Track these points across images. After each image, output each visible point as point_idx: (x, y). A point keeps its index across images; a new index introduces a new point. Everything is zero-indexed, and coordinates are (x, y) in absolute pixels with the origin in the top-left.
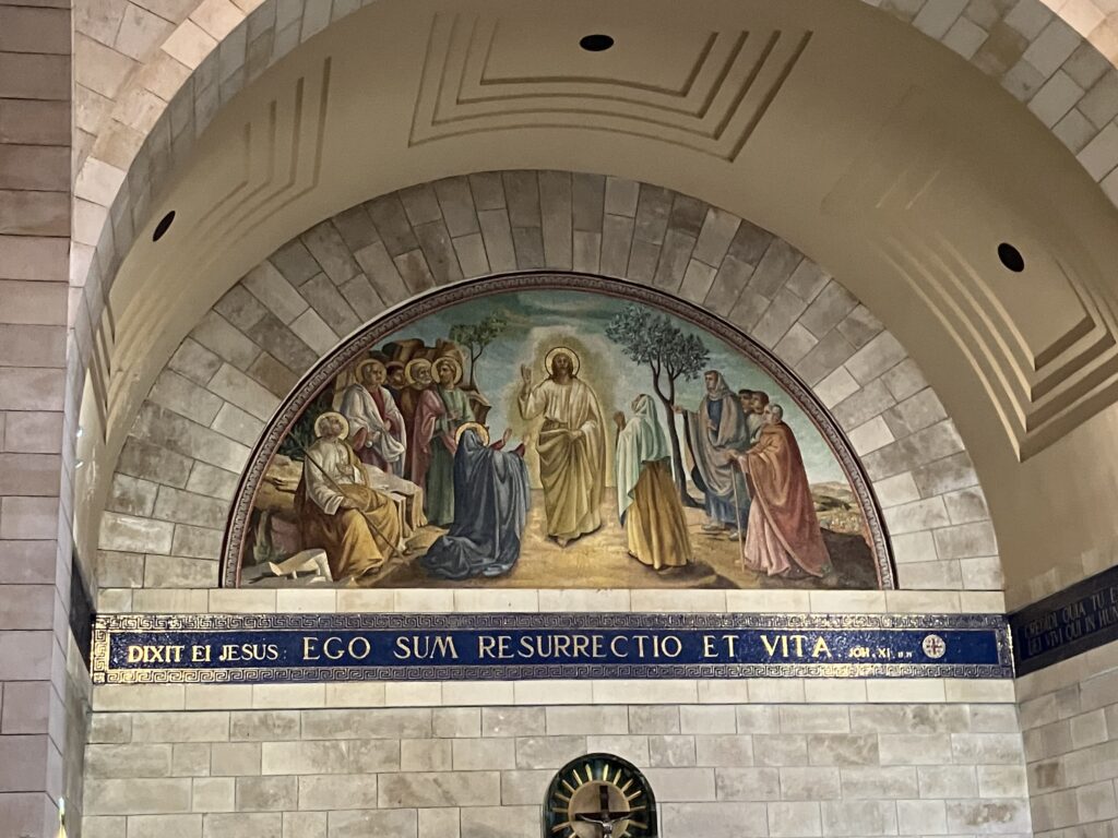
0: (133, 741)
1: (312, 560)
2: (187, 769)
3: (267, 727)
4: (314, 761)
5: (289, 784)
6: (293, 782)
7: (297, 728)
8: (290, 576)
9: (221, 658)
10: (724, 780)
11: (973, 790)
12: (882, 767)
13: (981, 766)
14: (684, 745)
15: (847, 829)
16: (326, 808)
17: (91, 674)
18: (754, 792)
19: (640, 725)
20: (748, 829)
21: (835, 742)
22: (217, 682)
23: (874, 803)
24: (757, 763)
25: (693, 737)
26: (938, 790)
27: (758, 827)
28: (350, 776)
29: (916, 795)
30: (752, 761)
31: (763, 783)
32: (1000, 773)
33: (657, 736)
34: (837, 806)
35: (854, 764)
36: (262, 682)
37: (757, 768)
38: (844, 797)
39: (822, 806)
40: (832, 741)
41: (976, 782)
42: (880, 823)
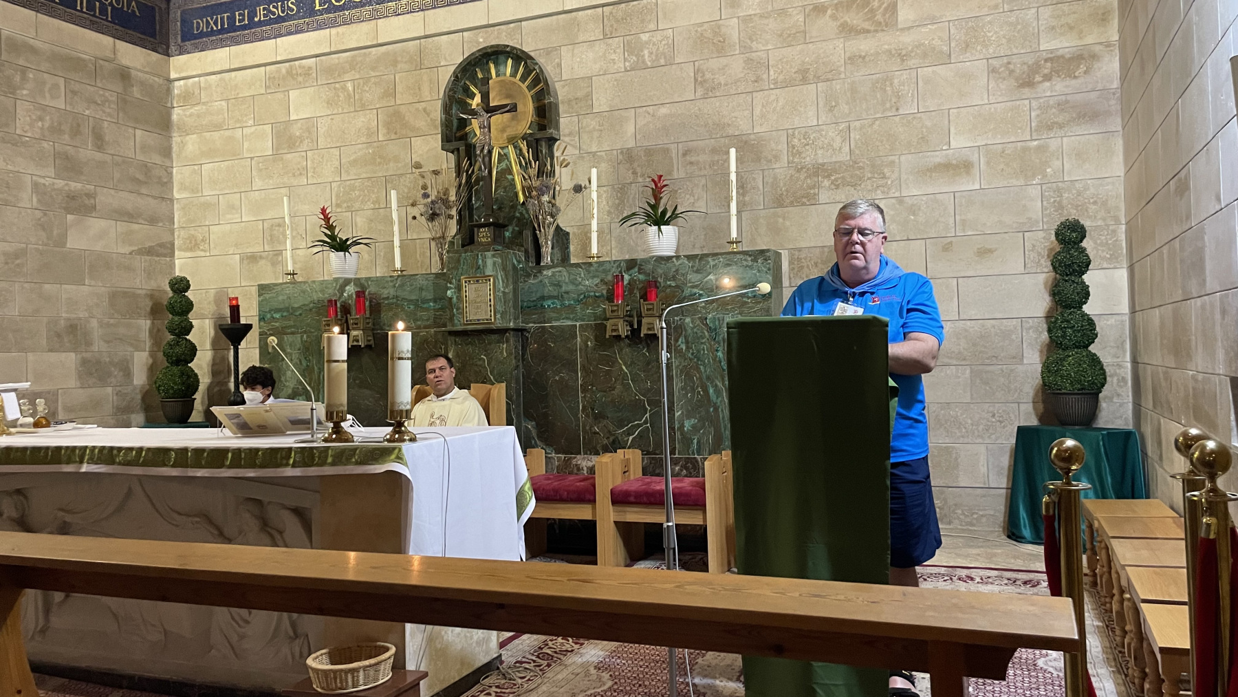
0: (202, 101)
2: (238, 121)
3: (292, 76)
4: (328, 103)
5: (310, 125)
6: (313, 124)
7: (314, 75)
9: (256, 19)
10: (704, 75)
11: (1030, 42)
12: (902, 29)
13: (1046, 7)
14: (661, 42)
15: (850, 113)
16: (338, 145)
17: (168, 47)
18: (739, 84)
19: (615, 26)
20: (729, 125)
21: (840, 9)
22: (252, 42)
23: (888, 77)
24: (742, 49)
25: (670, 30)
26: (979, 48)
27: (741, 123)
28: (356, 113)
29: (946, 59)
30: (737, 47)
31: (749, 71)
32: (1074, 13)
33: (632, 37)
34: (838, 87)
35: (864, 33)
36: (285, 36)
37: (742, 56)
38: (848, 74)
39: (819, 89)
40: (837, 10)
41: (1036, 31)
42: (894, 100)
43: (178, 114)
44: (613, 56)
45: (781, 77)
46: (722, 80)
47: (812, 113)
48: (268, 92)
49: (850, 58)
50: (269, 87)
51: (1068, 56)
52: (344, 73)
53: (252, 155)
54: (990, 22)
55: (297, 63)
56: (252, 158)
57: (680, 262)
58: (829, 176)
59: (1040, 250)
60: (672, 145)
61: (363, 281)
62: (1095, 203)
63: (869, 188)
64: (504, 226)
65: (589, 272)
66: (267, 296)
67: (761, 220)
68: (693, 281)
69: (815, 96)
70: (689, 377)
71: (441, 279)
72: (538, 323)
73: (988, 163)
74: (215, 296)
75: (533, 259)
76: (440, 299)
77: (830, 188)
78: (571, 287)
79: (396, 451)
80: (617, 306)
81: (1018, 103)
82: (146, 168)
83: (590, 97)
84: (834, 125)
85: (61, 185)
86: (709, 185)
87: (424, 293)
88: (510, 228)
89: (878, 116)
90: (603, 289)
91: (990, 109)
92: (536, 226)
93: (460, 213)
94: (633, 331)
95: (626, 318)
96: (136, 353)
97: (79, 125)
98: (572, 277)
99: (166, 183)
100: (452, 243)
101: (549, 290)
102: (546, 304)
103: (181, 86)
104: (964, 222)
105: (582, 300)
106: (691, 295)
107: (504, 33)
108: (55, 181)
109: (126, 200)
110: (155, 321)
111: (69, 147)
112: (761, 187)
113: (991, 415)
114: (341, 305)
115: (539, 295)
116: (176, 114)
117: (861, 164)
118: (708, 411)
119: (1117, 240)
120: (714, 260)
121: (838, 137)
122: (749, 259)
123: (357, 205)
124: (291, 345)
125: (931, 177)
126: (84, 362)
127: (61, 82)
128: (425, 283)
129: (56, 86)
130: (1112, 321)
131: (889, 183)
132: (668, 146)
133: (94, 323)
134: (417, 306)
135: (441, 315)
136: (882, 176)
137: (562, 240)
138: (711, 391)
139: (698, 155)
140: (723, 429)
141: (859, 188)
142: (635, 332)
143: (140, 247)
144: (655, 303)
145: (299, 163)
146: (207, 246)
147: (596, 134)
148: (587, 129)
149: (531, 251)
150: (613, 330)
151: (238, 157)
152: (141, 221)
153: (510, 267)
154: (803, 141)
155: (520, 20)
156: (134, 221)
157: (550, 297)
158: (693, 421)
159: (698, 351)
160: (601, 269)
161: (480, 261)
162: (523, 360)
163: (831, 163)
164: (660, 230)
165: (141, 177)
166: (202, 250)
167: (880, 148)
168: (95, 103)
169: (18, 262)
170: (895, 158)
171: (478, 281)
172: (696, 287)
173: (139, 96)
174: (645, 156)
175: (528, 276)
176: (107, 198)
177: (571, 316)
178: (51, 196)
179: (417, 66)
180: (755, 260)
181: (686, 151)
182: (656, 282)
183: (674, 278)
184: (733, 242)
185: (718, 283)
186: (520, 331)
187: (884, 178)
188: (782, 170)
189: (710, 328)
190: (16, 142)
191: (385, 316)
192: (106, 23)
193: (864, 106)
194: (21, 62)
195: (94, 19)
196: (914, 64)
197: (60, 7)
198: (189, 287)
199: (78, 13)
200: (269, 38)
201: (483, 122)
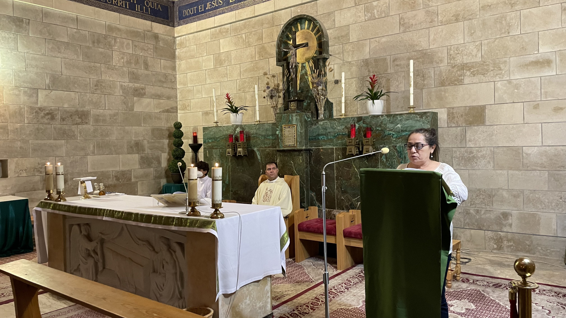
0: (187, 46)
2: (200, 54)
3: (221, 33)
4: (235, 44)
6: (229, 54)
7: (230, 32)
9: (207, 9)
10: (404, 20)
14: (383, 5)
15: (481, 37)
16: (239, 63)
17: (174, 24)
18: (422, 24)
20: (417, 45)
22: (205, 19)
23: (503, 16)
24: (424, 6)
27: (423, 44)
28: (246, 48)
29: (537, 4)
31: (428, 17)
33: (369, 4)
34: (475, 22)
36: (218, 15)
37: (424, 9)
38: (481, 16)
39: (465, 24)
42: (507, 28)
43: (178, 52)
44: (360, 14)
45: (444, 19)
46: (413, 22)
47: (461, 37)
48: (212, 40)
49: (482, 7)
50: (212, 38)
52: (242, 30)
53: (206, 69)
55: (223, 27)
56: (206, 70)
57: (383, 118)
58: (469, 70)
60: (388, 57)
61: (243, 126)
63: (492, 75)
64: (303, 101)
65: (340, 123)
66: (206, 132)
67: (433, 93)
68: (389, 127)
69: (463, 28)
71: (275, 126)
72: (317, 147)
73: (561, 61)
74: (193, 130)
75: (316, 116)
76: (274, 135)
77: (470, 76)
78: (331, 130)
79: (213, 223)
80: (352, 140)
82: (165, 76)
83: (348, 35)
84: (473, 43)
85: (131, 85)
86: (406, 76)
87: (268, 132)
89: (497, 37)
90: (346, 131)
91: (563, 31)
92: (316, 100)
93: (284, 94)
94: (360, 152)
95: (357, 146)
96: (162, 154)
97: (138, 60)
98: (332, 125)
99: (174, 82)
100: (280, 109)
101: (321, 131)
102: (320, 138)
103: (179, 40)
104: (546, 93)
105: (336, 136)
106: (389, 135)
107: (309, 7)
108: (129, 84)
109: (157, 90)
110: (170, 140)
111: (134, 69)
112: (433, 77)
113: (560, 198)
114: (235, 137)
115: (317, 133)
116: (177, 52)
117: (488, 63)
120: (400, 117)
121: (475, 49)
122: (418, 117)
123: (247, 90)
124: (215, 154)
125: (527, 69)
126: (142, 158)
127: (131, 42)
128: (268, 127)
129: (128, 44)
131: (503, 72)
132: (385, 57)
133: (145, 142)
134: (265, 137)
135: (275, 142)
136: (499, 69)
137: (330, 107)
139: (401, 61)
141: (486, 75)
143: (164, 109)
144: (370, 139)
145: (224, 71)
146: (189, 108)
147: (351, 53)
148: (347, 51)
149: (315, 113)
150: (350, 151)
151: (201, 70)
152: (164, 98)
153: (303, 121)
154: (456, 52)
155: (316, 0)
156: (161, 98)
157: (322, 135)
159: (392, 162)
160: (345, 121)
161: (290, 118)
162: (310, 164)
163: (471, 63)
164: (373, 101)
165: (163, 80)
166: (188, 110)
167: (498, 54)
168: (145, 50)
169: (115, 118)
170: (507, 59)
171: (289, 127)
172: (391, 130)
173: (162, 46)
174: (374, 62)
175: (312, 124)
176: (150, 90)
177: (332, 144)
178: (128, 90)
179: (271, 25)
180: (421, 117)
181: (395, 59)
182: (371, 128)
183: (380, 126)
184: (411, 108)
185: (402, 129)
186: (308, 151)
187: (501, 70)
188: (444, 67)
189: (398, 151)
190: (113, 69)
191: (252, 142)
192: (148, 15)
193: (490, 32)
194: (114, 35)
195: (143, 14)
196: (518, 8)
197: (129, 10)
198: (181, 127)
199: (136, 12)
200: (212, 17)
201: (293, 52)
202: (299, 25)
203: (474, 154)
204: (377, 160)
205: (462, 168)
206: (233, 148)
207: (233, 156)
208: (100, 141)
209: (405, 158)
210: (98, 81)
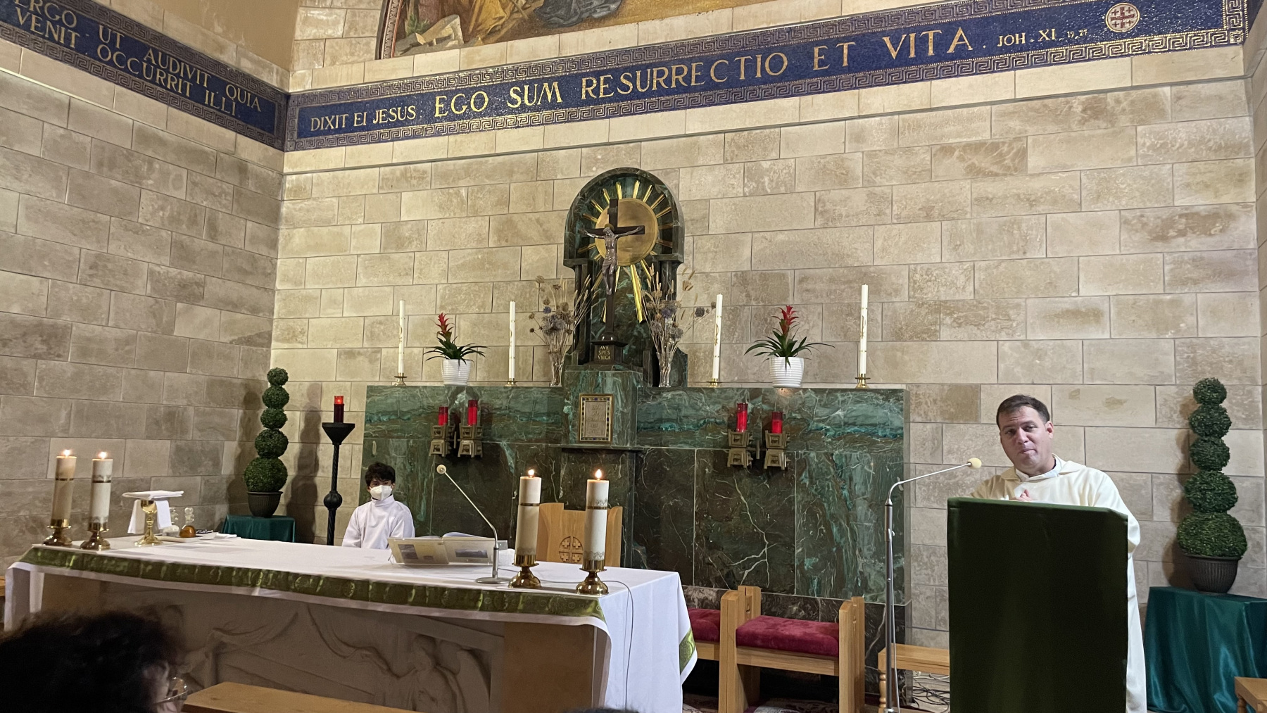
0: (313, 196)
1: (449, 26)
2: (349, 218)
3: (406, 178)
4: (440, 207)
5: (420, 227)
6: (424, 226)
7: (429, 179)
8: (431, 44)
9: (374, 122)
10: (825, 206)
11: (1165, 197)
12: (1032, 175)
13: (1182, 164)
14: (782, 170)
15: (975, 254)
16: (447, 248)
17: (283, 144)
18: (860, 216)
19: (736, 152)
20: (848, 256)
21: (968, 151)
22: (370, 143)
23: (1015, 220)
24: (866, 183)
25: (793, 160)
26: (1111, 199)
27: (861, 254)
28: (468, 219)
29: (1078, 207)
30: (861, 181)
31: (871, 205)
32: (1210, 172)
33: (753, 164)
34: (964, 226)
35: (991, 176)
36: (402, 139)
37: (865, 189)
38: (975, 215)
39: (944, 227)
40: (964, 151)
41: (1171, 186)
42: (1021, 243)
43: (288, 208)
44: (733, 181)
45: (904, 213)
46: (843, 211)
47: (935, 249)
48: (381, 192)
49: (976, 200)
50: (382, 188)
51: (1203, 213)
52: (459, 179)
53: (359, 253)
54: (1123, 175)
55: (411, 166)
56: (358, 255)
57: (807, 395)
58: (951, 314)
59: (1172, 405)
60: (789, 272)
61: (476, 390)
62: (1230, 362)
63: (993, 328)
64: (623, 345)
65: (711, 398)
66: (376, 398)
67: (879, 353)
68: (819, 415)
69: (939, 234)
70: (812, 514)
71: (558, 394)
72: (655, 445)
73: (1119, 313)
74: (308, 390)
75: (652, 380)
76: (555, 414)
77: (951, 326)
78: (691, 412)
79: (593, 604)
80: (741, 435)
81: (1151, 255)
82: (253, 259)
83: (706, 219)
84: (958, 264)
85: (174, 274)
86: (826, 313)
87: (538, 407)
88: (627, 347)
89: (1004, 258)
90: (725, 416)
91: (1122, 260)
92: (656, 347)
93: (578, 328)
94: (755, 461)
95: (749, 448)
96: (226, 443)
97: (196, 215)
98: (692, 401)
99: (270, 275)
100: (568, 358)
101: (667, 413)
102: (663, 426)
103: (292, 181)
104: (1092, 370)
105: (701, 425)
106: (817, 429)
107: (622, 152)
108: (170, 270)
109: (233, 289)
110: (248, 411)
111: (184, 237)
112: (880, 320)
114: (452, 413)
115: (657, 416)
116: (285, 209)
117: (985, 305)
118: (830, 551)
119: (1253, 402)
120: (843, 396)
121: (962, 276)
122: (881, 397)
123: (461, 308)
124: (396, 450)
125: (1058, 322)
126: (178, 449)
127: (185, 173)
128: (540, 396)
129: (179, 177)
130: (1247, 484)
131: (1014, 325)
132: (783, 272)
133: (191, 411)
134: (529, 419)
135: (554, 430)
136: (1007, 318)
137: (680, 363)
138: (835, 530)
139: (815, 283)
140: (846, 571)
141: (982, 328)
142: (757, 465)
143: (240, 336)
144: (780, 435)
145: (406, 263)
146: (305, 338)
147: (710, 255)
148: (702, 250)
149: (650, 372)
150: (735, 460)
151: (347, 253)
152: (243, 311)
153: (630, 388)
154: (925, 277)
155: (640, 141)
156: (237, 310)
157: (668, 420)
158: (814, 560)
159: (823, 488)
160: (723, 396)
161: (600, 379)
162: (637, 481)
163: (954, 301)
164: (787, 361)
165: (247, 267)
166: (299, 342)
167: (1005, 290)
168: (214, 194)
169: (127, 348)
170: (1021, 301)
171: (596, 399)
172: (823, 421)
173: (253, 189)
174: (759, 280)
175: (647, 396)
176: (215, 287)
178: (164, 285)
179: (533, 177)
180: (887, 399)
181: (803, 278)
182: (781, 413)
183: (800, 411)
184: (861, 379)
185: (846, 420)
186: (636, 452)
187: (1010, 319)
188: (902, 304)
189: (836, 464)
190: (138, 231)
191: (496, 427)
192: (229, 117)
193: (990, 247)
194: (150, 153)
195: (220, 114)
196: (1043, 210)
197: (190, 101)
198: (286, 380)
199: (205, 108)
200: (386, 141)
201: (611, 242)
202: (619, 187)
203: (957, 479)
204: (792, 481)
205: (935, 505)
206: (449, 439)
207: (447, 456)
208: (86, 402)
209: (851, 479)
210: (98, 256)
